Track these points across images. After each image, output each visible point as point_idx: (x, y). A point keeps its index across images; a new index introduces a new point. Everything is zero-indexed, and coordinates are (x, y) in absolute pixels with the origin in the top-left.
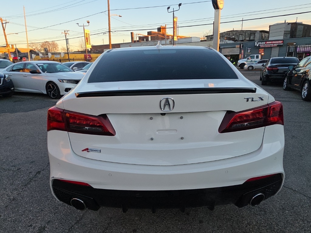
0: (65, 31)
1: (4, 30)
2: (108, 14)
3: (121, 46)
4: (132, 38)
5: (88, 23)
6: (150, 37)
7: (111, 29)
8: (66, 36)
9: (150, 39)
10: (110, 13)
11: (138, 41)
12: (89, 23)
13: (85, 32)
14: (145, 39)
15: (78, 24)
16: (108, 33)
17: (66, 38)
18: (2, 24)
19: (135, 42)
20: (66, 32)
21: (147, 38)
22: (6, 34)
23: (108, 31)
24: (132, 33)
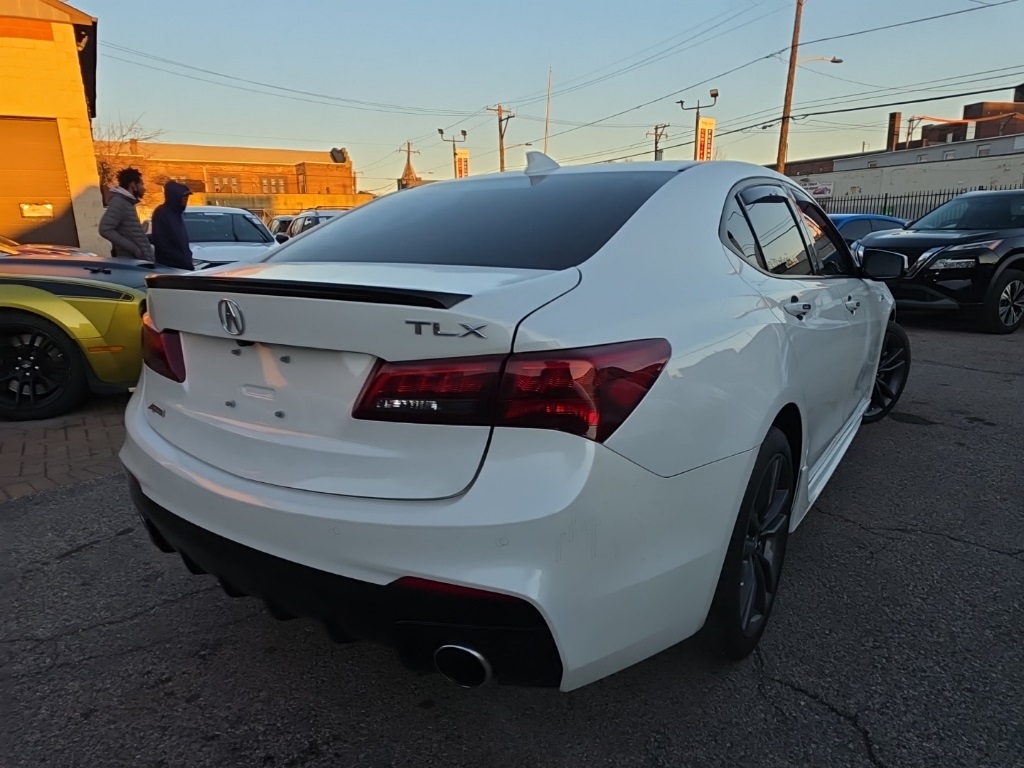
0: (656, 128)
1: (502, 136)
2: (788, 60)
3: (836, 166)
4: (893, 133)
5: (713, 96)
6: (972, 125)
7: (792, 107)
8: (656, 143)
9: (971, 134)
10: (798, 55)
11: (915, 145)
12: (715, 95)
13: (701, 126)
14: (950, 137)
15: (682, 102)
16: (780, 124)
17: (656, 147)
18: (501, 120)
19: (901, 146)
20: (659, 131)
21: (958, 129)
22: (505, 147)
23: (781, 115)
24: (894, 117)
